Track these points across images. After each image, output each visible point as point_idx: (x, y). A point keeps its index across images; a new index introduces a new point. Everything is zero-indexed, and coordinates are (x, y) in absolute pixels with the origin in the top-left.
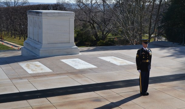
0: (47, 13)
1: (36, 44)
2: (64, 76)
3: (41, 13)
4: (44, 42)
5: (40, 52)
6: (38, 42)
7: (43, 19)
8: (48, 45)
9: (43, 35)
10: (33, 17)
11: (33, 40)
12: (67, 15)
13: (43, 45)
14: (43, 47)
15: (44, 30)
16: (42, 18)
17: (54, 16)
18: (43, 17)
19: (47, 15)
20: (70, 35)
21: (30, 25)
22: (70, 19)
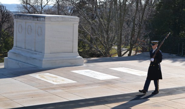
0: (50, 18)
1: (32, 53)
3: (44, 17)
6: (35, 51)
10: (26, 22)
11: (25, 50)
12: (72, 20)
13: (45, 54)
14: (45, 56)
15: (47, 38)
16: (45, 24)
17: (57, 21)
18: (46, 22)
19: (51, 20)
20: (74, 43)
21: (19, 31)
22: (74, 25)
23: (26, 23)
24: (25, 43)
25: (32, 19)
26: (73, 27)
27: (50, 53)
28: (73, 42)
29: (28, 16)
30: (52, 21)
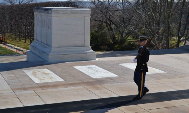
1: (45, 47)
2: (78, 87)
3: (51, 9)
4: (54, 44)
5: (49, 57)
6: (47, 45)
7: (53, 17)
8: (58, 48)
9: (53, 36)
11: (41, 42)
12: (82, 12)
13: (52, 48)
14: (52, 51)
15: (54, 31)
17: (65, 13)
18: (53, 15)
19: (58, 12)
21: (37, 25)
22: (85, 17)
23: (41, 16)
24: (41, 36)
25: (44, 12)
26: (85, 19)
27: (58, 47)
28: (84, 35)
29: (42, 9)
30: (59, 14)
